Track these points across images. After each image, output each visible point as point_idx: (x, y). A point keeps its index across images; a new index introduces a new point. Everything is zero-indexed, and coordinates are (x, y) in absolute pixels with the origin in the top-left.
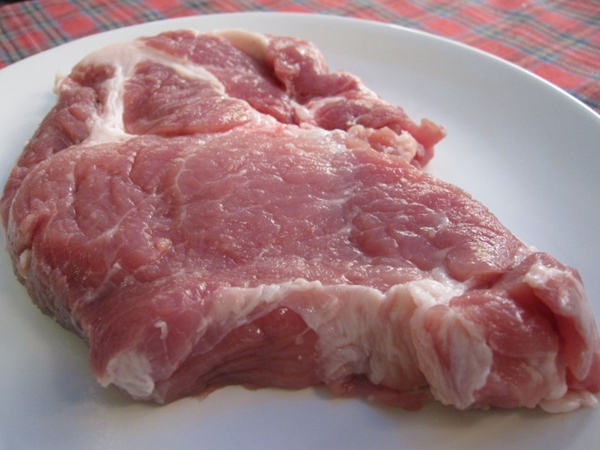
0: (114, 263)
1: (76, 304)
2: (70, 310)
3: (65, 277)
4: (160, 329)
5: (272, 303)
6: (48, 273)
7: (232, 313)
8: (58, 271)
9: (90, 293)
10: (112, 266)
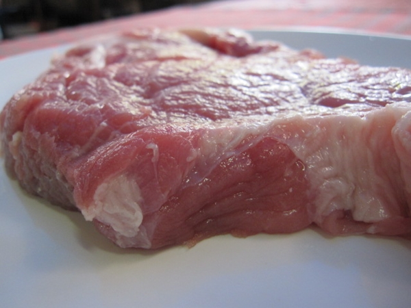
0: (101, 122)
1: (62, 159)
2: (55, 166)
3: (54, 138)
4: (151, 150)
5: (258, 135)
6: (37, 137)
7: (221, 145)
8: (47, 134)
9: (77, 150)
10: (99, 125)
